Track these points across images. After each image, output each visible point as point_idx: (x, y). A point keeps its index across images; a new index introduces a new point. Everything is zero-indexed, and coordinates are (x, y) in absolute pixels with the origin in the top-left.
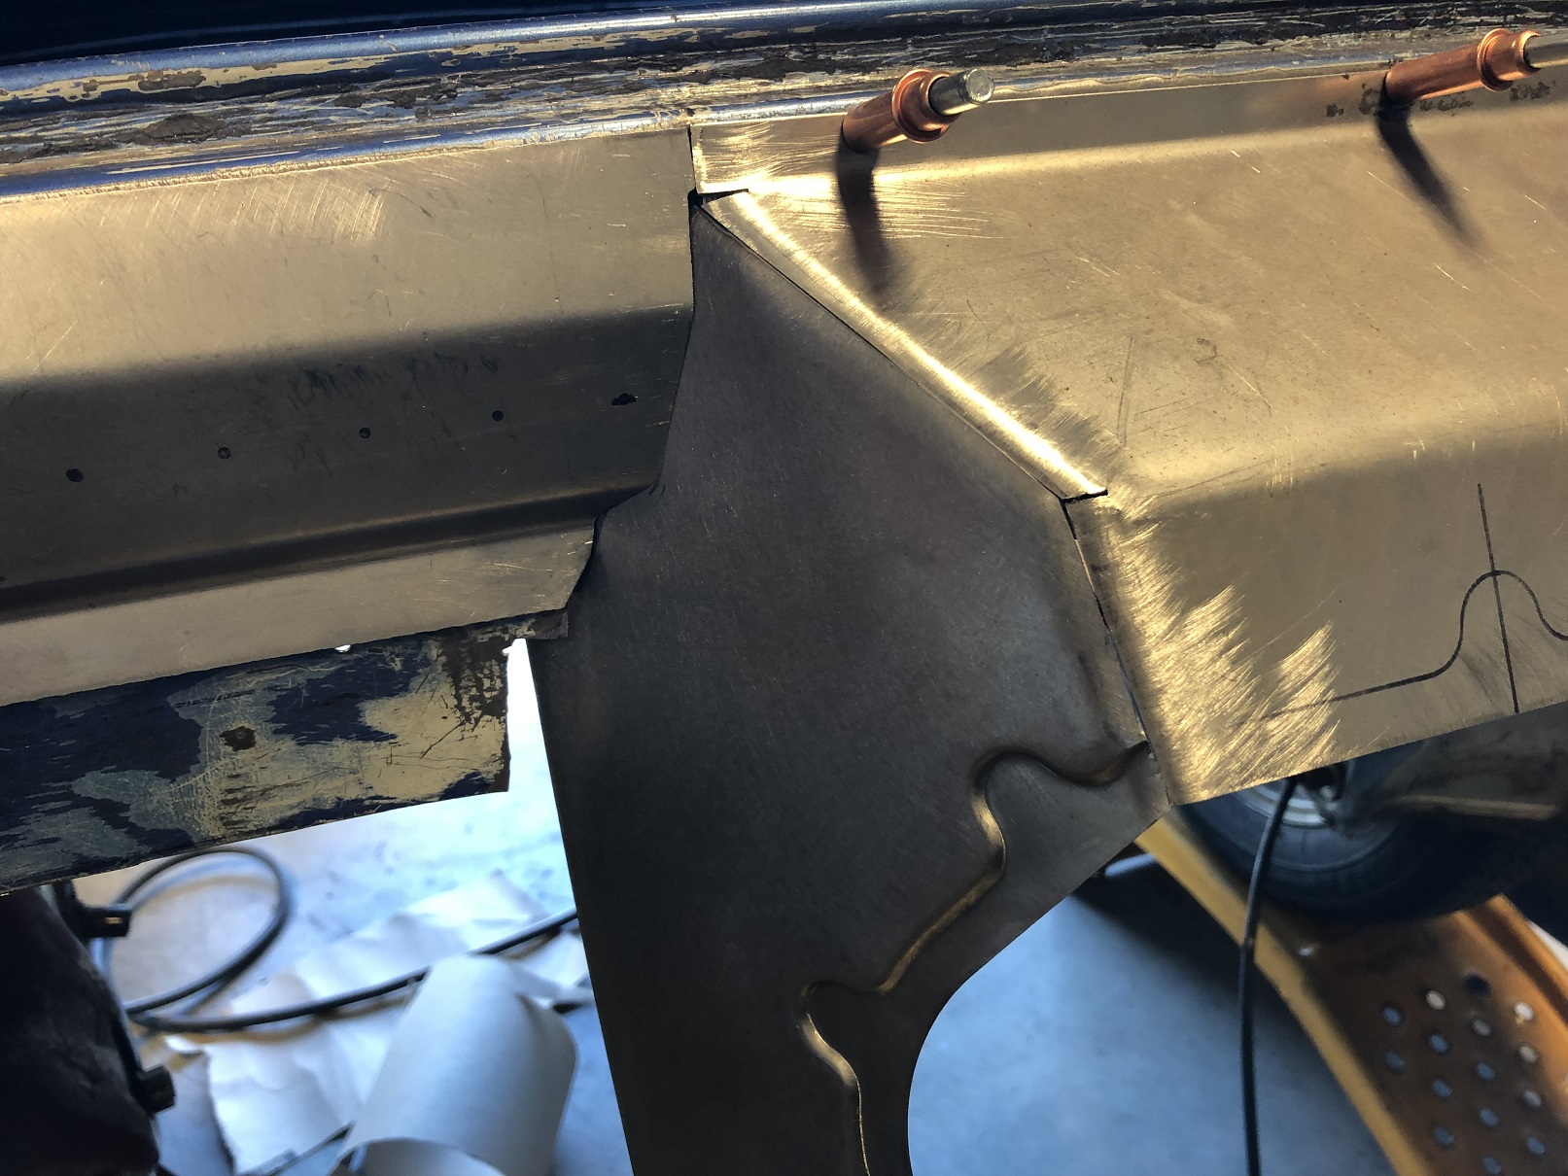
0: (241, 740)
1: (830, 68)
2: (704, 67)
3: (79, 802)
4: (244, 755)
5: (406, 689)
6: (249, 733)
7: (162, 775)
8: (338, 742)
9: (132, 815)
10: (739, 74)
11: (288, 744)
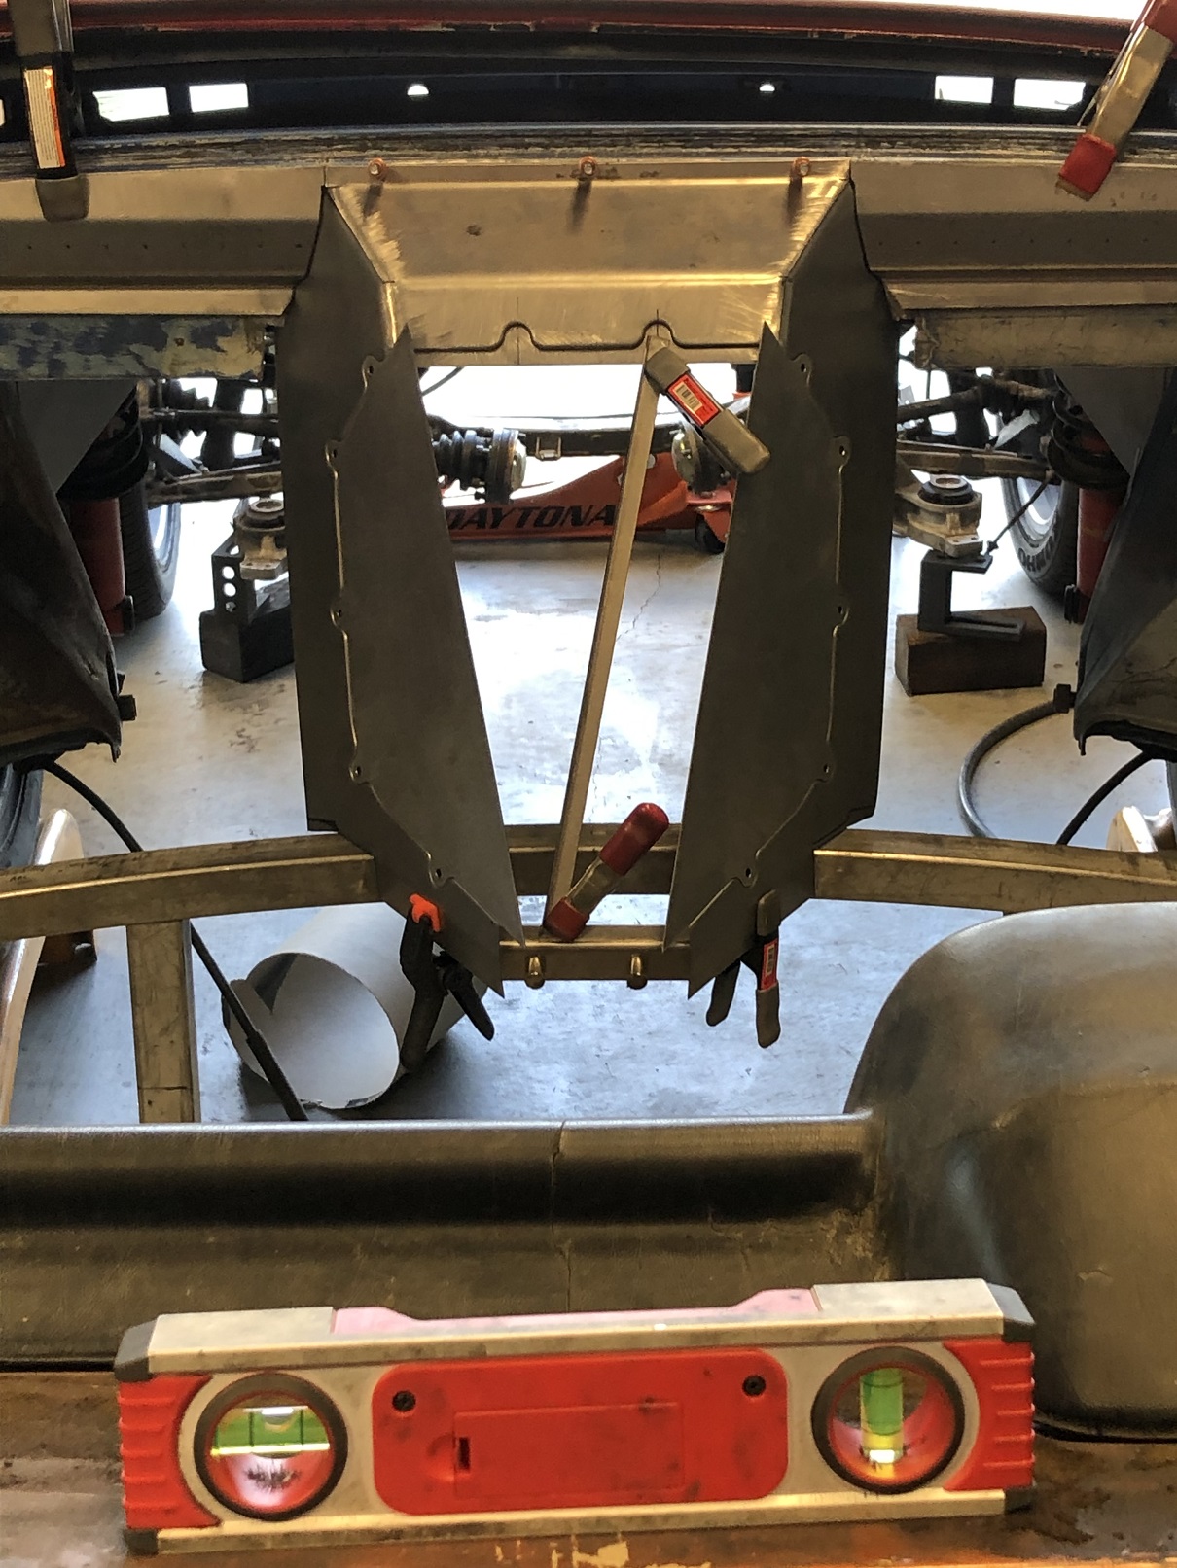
0: (180, 343)
1: (382, 149)
2: (340, 146)
3: (131, 353)
4: (180, 347)
5: (231, 335)
6: (182, 340)
7: (156, 350)
8: (209, 349)
9: (145, 361)
10: (351, 149)
11: (194, 347)
